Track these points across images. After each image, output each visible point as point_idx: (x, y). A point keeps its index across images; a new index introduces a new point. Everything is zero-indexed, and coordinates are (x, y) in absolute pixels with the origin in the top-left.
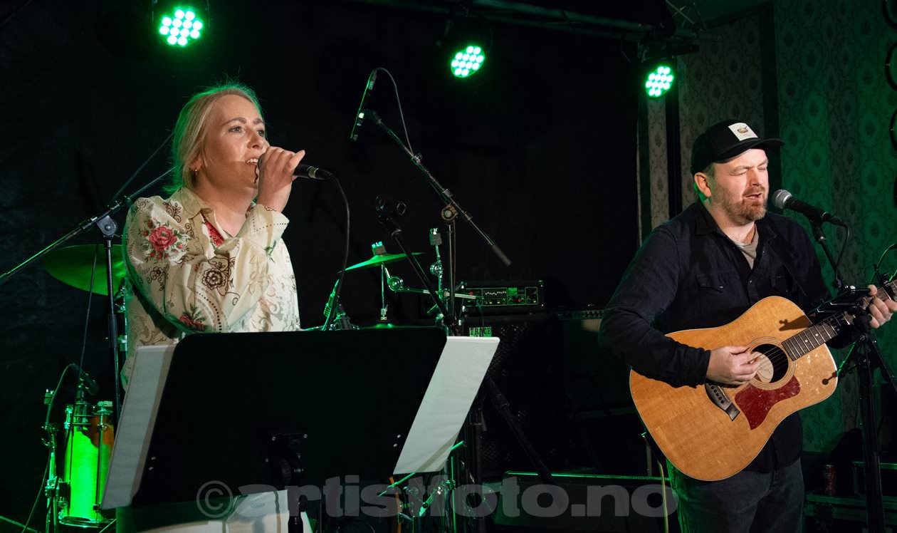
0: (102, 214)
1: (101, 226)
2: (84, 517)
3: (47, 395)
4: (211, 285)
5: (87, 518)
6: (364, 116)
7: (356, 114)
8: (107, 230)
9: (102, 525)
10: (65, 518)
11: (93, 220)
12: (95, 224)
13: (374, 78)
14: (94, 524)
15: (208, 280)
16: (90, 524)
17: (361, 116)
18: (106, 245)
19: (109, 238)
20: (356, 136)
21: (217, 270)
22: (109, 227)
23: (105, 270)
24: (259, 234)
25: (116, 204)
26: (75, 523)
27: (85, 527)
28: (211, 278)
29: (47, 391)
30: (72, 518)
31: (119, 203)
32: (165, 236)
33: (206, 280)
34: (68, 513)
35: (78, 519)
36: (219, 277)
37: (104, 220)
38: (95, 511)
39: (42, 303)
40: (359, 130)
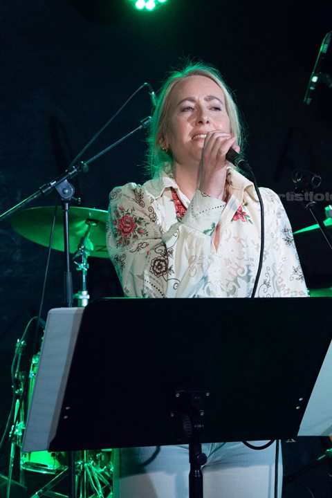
0: (60, 178)
1: (60, 189)
2: (42, 463)
3: (18, 345)
4: (158, 273)
5: (46, 464)
6: (318, 80)
7: (309, 78)
8: (64, 193)
9: (58, 471)
10: (26, 463)
11: (52, 184)
12: (54, 188)
13: (328, 41)
14: (52, 471)
15: (155, 269)
16: (48, 470)
17: (315, 79)
18: (64, 207)
19: (67, 201)
20: (309, 100)
21: (162, 258)
22: (67, 191)
23: (63, 230)
24: (197, 219)
25: (73, 169)
26: (35, 468)
27: (44, 472)
28: (157, 267)
29: (18, 341)
30: (32, 463)
31: (76, 168)
32: (129, 223)
33: (153, 269)
34: (29, 459)
35: (38, 464)
36: (163, 264)
37: (62, 183)
38: (52, 458)
39: (17, 257)
40: (312, 93)
